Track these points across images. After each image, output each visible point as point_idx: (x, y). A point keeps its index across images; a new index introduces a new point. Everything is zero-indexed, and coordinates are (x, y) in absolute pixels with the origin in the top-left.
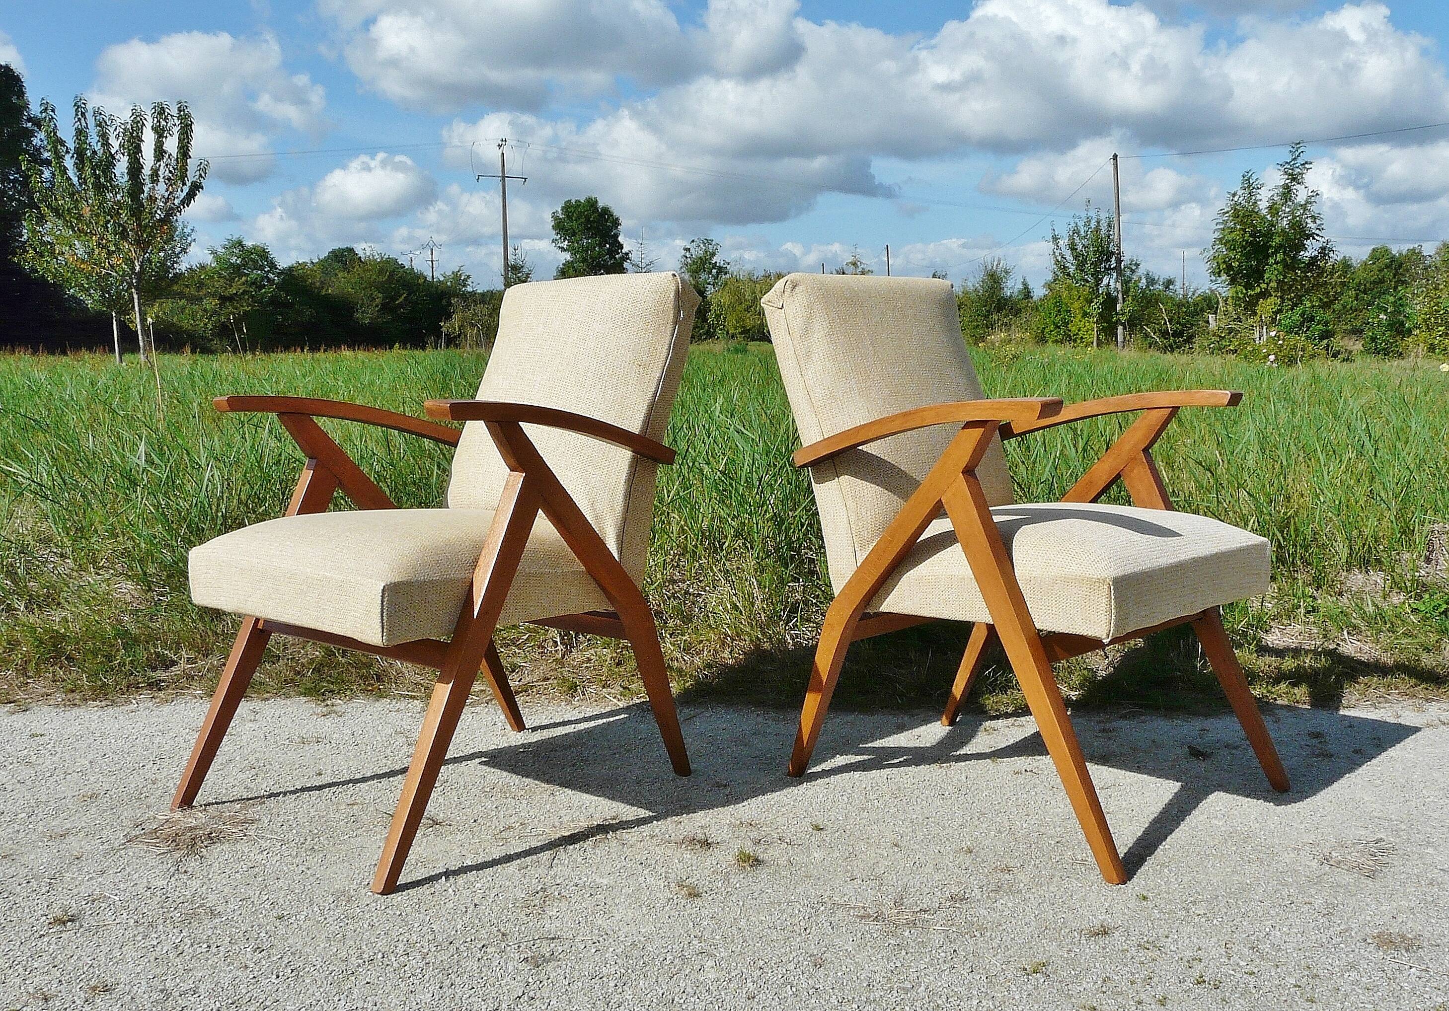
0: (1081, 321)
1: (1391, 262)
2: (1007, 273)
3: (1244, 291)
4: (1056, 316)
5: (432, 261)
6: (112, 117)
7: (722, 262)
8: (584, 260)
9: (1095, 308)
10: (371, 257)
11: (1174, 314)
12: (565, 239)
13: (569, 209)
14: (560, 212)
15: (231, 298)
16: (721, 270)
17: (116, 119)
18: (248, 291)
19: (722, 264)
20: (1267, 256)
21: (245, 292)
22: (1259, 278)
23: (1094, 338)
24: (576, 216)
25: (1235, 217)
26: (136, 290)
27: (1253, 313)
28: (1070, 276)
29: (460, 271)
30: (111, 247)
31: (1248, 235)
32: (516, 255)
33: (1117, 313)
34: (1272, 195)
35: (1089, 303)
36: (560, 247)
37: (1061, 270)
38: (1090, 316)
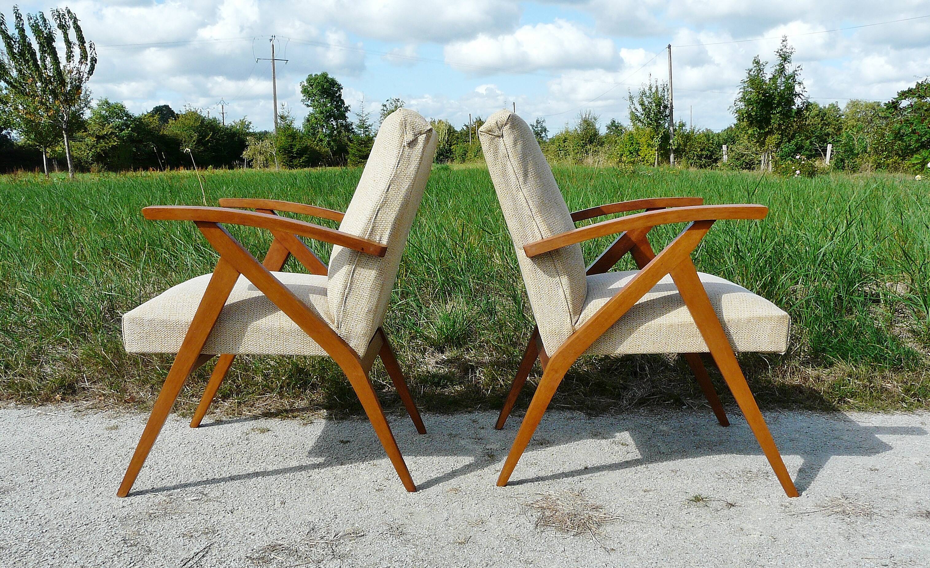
0: (646, 150)
1: (819, 112)
2: (595, 119)
4: (630, 146)
5: (223, 113)
8: (322, 113)
9: (656, 142)
10: (190, 110)
11: (706, 144)
12: (309, 99)
13: (311, 79)
14: (305, 82)
15: (103, 137)
18: (114, 133)
20: (772, 109)
21: (112, 133)
22: (768, 122)
23: (655, 160)
24: (315, 85)
25: (752, 85)
26: (65, 132)
27: (762, 144)
28: (641, 121)
29: (244, 119)
30: (48, 104)
31: (761, 95)
32: (284, 109)
33: (670, 144)
34: (773, 70)
35: (652, 138)
36: (306, 104)
37: (635, 118)
38: (652, 146)
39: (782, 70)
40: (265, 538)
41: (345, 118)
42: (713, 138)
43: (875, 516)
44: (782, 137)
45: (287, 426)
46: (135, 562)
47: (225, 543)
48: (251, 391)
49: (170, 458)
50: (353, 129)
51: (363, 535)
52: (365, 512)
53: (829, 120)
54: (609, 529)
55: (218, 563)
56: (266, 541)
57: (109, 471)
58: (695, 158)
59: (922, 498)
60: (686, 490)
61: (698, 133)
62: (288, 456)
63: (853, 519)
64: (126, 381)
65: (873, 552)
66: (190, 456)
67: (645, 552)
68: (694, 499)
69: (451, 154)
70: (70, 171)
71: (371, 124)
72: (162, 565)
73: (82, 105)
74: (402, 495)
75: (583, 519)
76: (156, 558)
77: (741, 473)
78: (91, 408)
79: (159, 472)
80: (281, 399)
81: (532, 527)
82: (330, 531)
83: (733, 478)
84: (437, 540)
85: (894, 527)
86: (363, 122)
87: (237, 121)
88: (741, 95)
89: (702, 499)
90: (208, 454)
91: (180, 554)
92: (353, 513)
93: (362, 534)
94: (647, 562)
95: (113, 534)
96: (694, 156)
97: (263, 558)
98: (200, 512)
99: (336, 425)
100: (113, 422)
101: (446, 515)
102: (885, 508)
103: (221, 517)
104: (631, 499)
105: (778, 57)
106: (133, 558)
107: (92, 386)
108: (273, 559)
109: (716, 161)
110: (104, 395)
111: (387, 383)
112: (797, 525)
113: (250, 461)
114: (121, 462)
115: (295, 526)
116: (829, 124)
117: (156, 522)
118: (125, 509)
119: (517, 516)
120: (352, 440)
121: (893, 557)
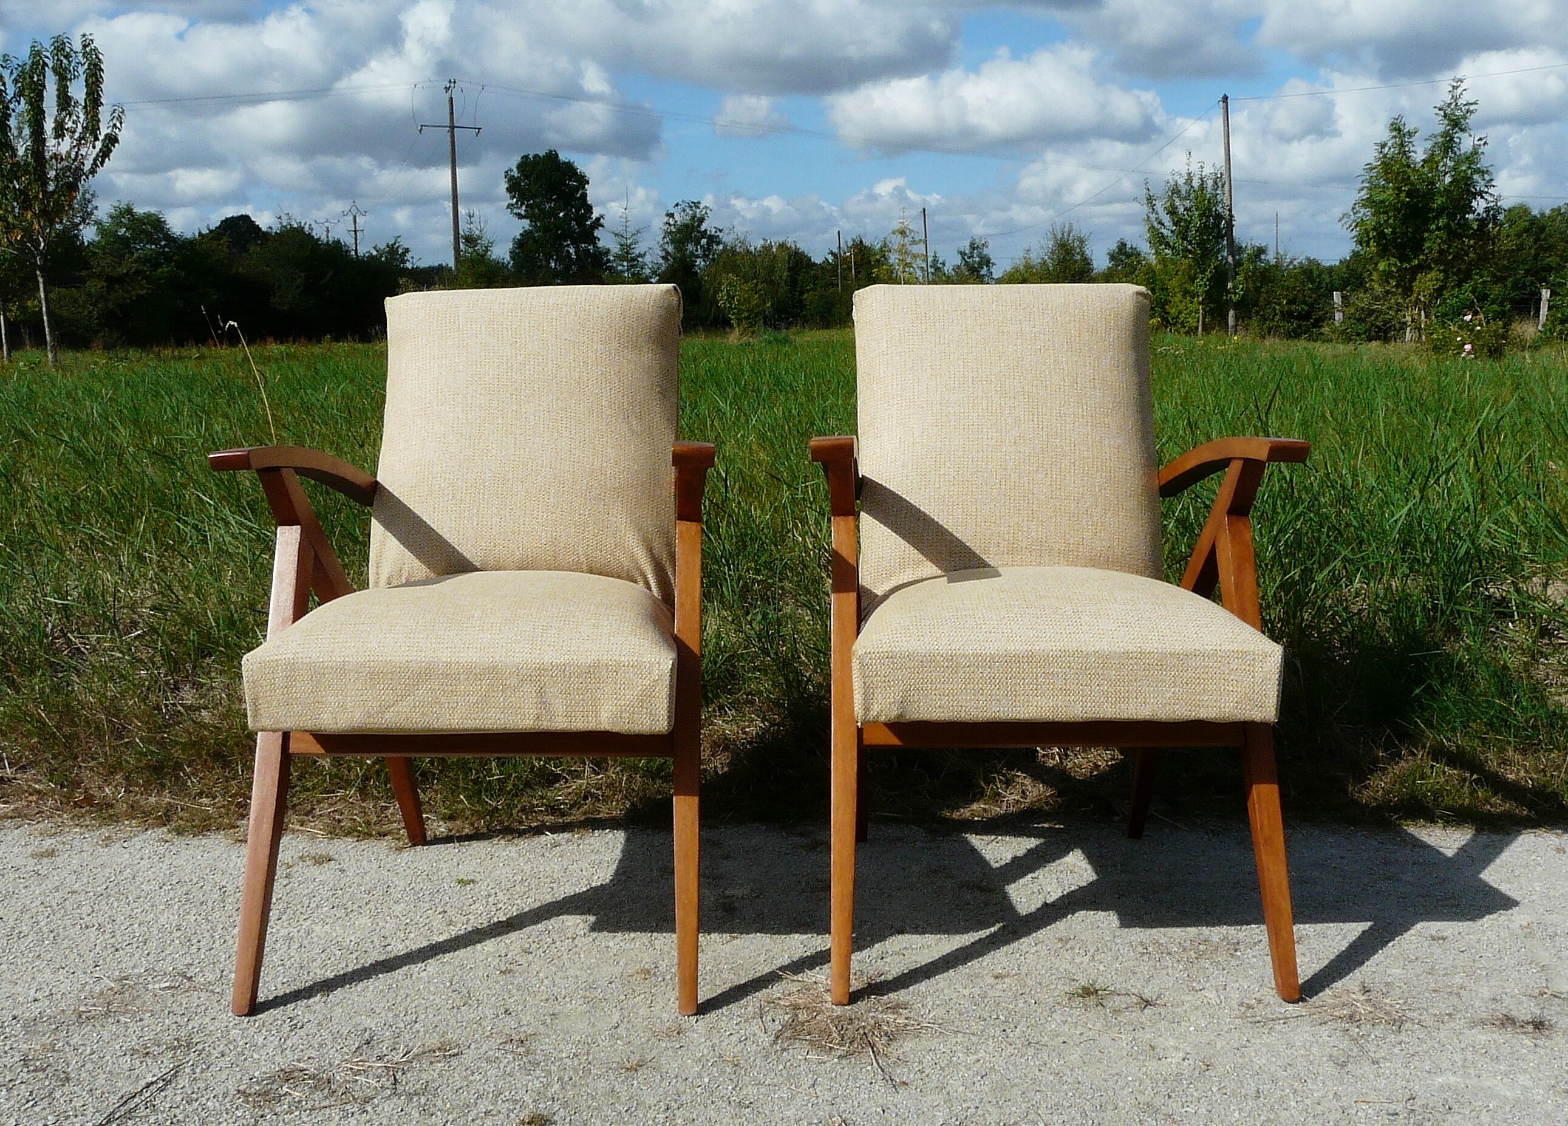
0: (1181, 302)
1: (1531, 225)
3: (1399, 265)
5: (355, 231)
6: (7, 58)
7: (713, 230)
8: (547, 229)
9: (1201, 285)
10: (288, 226)
11: (1299, 291)
12: (522, 203)
13: (526, 165)
14: (515, 170)
15: (120, 280)
16: (713, 240)
17: (13, 59)
18: (141, 271)
19: (713, 233)
20: (1426, 221)
21: (138, 272)
22: (1418, 247)
23: (1198, 322)
24: (534, 175)
25: (1386, 173)
26: (41, 272)
27: (1408, 291)
28: (1170, 246)
29: (395, 244)
30: (10, 219)
31: (1403, 195)
32: (472, 223)
33: (1228, 292)
34: (1429, 145)
35: (1192, 279)
36: (516, 214)
37: (1158, 239)
38: (1194, 295)
39: (1448, 144)
40: (278, 1059)
41: (593, 240)
42: (1319, 276)
43: (1408, 1025)
44: (1446, 277)
45: (365, 852)
46: (37, 1099)
47: (204, 1067)
48: (309, 784)
49: (139, 910)
50: (609, 261)
51: (457, 1054)
52: (471, 1011)
53: (1551, 241)
54: (908, 1045)
55: (184, 1102)
56: (283, 1062)
57: (22, 935)
58: (1277, 318)
59: (1508, 990)
60: (1074, 974)
61: (1291, 267)
62: (355, 907)
63: (1366, 1028)
64: (80, 767)
65: (1380, 1090)
66: (176, 907)
67: (961, 1089)
68: (1080, 991)
69: (802, 311)
70: (49, 348)
71: (642, 252)
72: (84, 1106)
73: (77, 220)
74: (546, 982)
75: (864, 1027)
76: (75, 1093)
77: (1187, 944)
78: (11, 818)
79: (113, 936)
80: (363, 801)
81: (766, 1040)
82: (397, 1046)
83: (1169, 954)
84: (589, 1063)
85: (1436, 1046)
86: (626, 249)
87: (382, 246)
88: (1364, 194)
89: (1096, 991)
90: (210, 904)
91: (120, 1085)
92: (448, 1012)
93: (456, 1051)
94: (961, 1106)
95: (6, 1048)
96: (1276, 314)
97: (267, 1093)
98: (171, 1010)
99: (457, 851)
100: (49, 843)
101: (616, 1017)
102: (1431, 1011)
103: (208, 1020)
104: (966, 992)
105: (1441, 118)
106: (35, 1092)
107: (18, 776)
108: (285, 1095)
109: (1317, 324)
110: (38, 792)
111: (563, 770)
112: (1258, 1041)
113: (284, 917)
114: (48, 917)
115: (336, 1036)
116: (1550, 248)
117: (89, 1027)
118: (37, 1004)
119: (745, 1021)
120: (479, 878)
121: (1414, 1099)
